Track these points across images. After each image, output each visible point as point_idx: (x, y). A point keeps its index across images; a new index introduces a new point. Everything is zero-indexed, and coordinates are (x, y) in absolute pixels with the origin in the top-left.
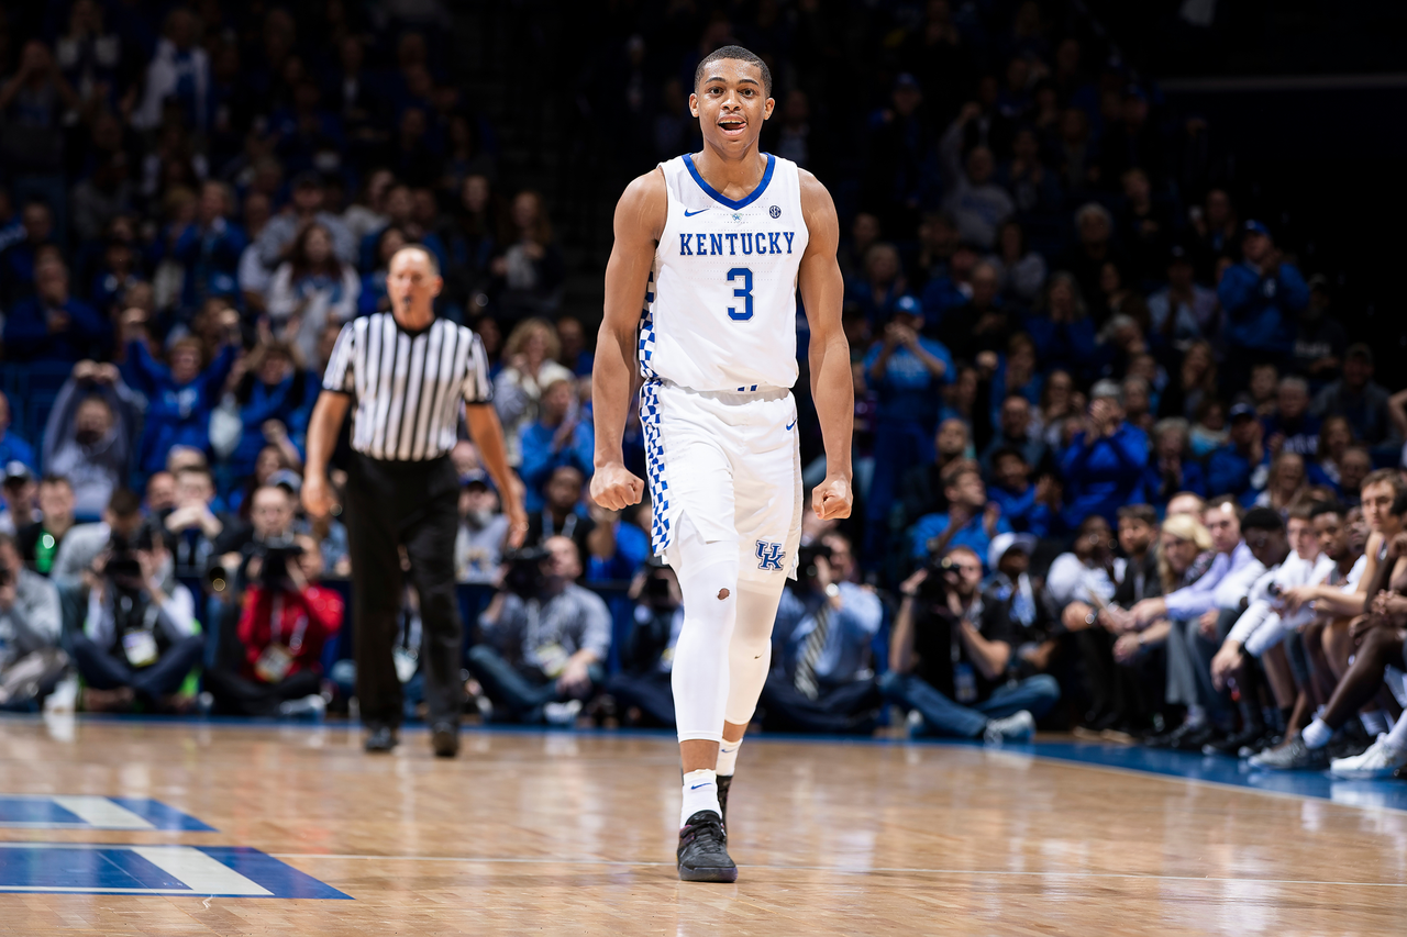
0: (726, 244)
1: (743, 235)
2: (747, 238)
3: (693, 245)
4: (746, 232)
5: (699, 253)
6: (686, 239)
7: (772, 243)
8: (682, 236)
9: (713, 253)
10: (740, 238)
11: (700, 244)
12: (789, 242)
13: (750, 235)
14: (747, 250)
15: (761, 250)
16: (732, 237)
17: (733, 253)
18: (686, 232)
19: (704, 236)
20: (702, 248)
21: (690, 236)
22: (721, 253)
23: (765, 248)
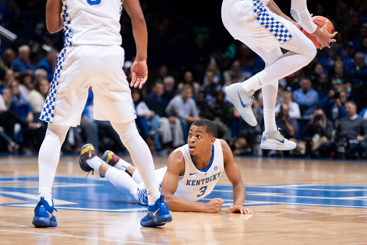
0: (201, 182)
1: (206, 179)
2: (207, 179)
3: (191, 183)
4: (208, 177)
5: (192, 185)
6: (189, 182)
7: (214, 177)
8: (188, 181)
9: (197, 185)
10: (205, 180)
11: (193, 183)
12: (219, 175)
13: (208, 178)
14: (207, 181)
15: (211, 180)
16: (203, 180)
17: (203, 184)
18: (189, 180)
19: (195, 181)
20: (193, 184)
21: (190, 181)
22: (199, 184)
23: (212, 180)
